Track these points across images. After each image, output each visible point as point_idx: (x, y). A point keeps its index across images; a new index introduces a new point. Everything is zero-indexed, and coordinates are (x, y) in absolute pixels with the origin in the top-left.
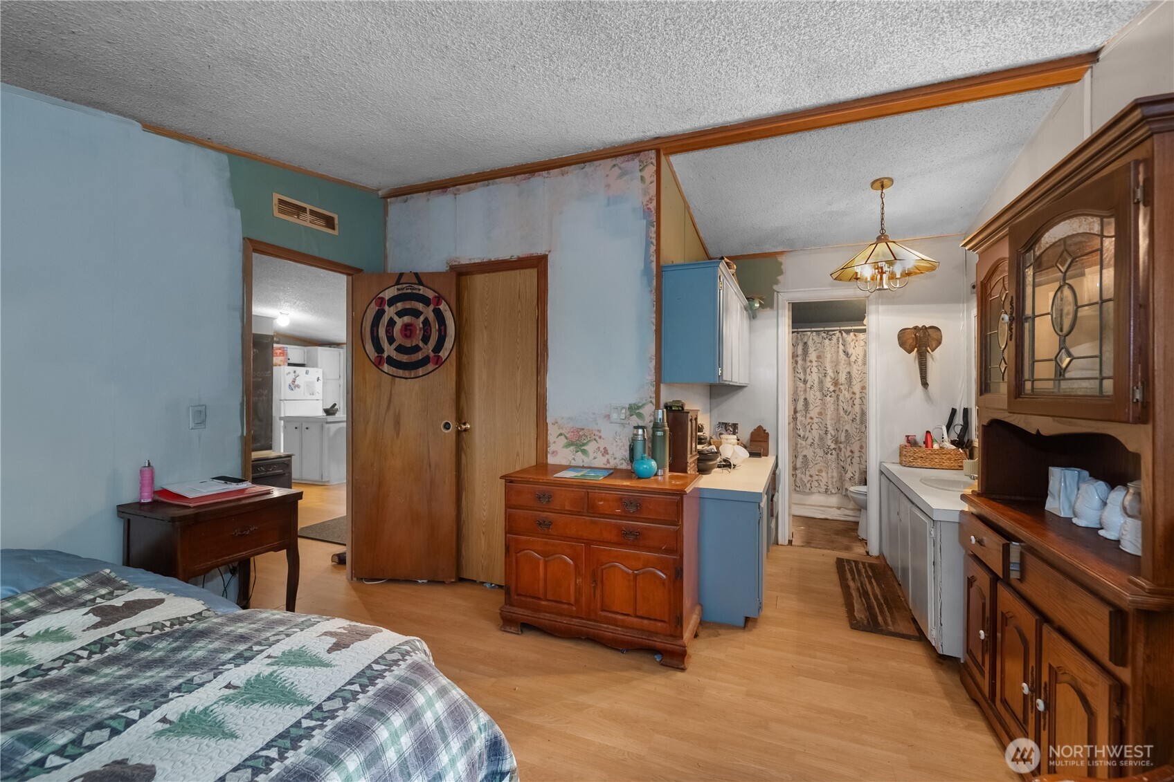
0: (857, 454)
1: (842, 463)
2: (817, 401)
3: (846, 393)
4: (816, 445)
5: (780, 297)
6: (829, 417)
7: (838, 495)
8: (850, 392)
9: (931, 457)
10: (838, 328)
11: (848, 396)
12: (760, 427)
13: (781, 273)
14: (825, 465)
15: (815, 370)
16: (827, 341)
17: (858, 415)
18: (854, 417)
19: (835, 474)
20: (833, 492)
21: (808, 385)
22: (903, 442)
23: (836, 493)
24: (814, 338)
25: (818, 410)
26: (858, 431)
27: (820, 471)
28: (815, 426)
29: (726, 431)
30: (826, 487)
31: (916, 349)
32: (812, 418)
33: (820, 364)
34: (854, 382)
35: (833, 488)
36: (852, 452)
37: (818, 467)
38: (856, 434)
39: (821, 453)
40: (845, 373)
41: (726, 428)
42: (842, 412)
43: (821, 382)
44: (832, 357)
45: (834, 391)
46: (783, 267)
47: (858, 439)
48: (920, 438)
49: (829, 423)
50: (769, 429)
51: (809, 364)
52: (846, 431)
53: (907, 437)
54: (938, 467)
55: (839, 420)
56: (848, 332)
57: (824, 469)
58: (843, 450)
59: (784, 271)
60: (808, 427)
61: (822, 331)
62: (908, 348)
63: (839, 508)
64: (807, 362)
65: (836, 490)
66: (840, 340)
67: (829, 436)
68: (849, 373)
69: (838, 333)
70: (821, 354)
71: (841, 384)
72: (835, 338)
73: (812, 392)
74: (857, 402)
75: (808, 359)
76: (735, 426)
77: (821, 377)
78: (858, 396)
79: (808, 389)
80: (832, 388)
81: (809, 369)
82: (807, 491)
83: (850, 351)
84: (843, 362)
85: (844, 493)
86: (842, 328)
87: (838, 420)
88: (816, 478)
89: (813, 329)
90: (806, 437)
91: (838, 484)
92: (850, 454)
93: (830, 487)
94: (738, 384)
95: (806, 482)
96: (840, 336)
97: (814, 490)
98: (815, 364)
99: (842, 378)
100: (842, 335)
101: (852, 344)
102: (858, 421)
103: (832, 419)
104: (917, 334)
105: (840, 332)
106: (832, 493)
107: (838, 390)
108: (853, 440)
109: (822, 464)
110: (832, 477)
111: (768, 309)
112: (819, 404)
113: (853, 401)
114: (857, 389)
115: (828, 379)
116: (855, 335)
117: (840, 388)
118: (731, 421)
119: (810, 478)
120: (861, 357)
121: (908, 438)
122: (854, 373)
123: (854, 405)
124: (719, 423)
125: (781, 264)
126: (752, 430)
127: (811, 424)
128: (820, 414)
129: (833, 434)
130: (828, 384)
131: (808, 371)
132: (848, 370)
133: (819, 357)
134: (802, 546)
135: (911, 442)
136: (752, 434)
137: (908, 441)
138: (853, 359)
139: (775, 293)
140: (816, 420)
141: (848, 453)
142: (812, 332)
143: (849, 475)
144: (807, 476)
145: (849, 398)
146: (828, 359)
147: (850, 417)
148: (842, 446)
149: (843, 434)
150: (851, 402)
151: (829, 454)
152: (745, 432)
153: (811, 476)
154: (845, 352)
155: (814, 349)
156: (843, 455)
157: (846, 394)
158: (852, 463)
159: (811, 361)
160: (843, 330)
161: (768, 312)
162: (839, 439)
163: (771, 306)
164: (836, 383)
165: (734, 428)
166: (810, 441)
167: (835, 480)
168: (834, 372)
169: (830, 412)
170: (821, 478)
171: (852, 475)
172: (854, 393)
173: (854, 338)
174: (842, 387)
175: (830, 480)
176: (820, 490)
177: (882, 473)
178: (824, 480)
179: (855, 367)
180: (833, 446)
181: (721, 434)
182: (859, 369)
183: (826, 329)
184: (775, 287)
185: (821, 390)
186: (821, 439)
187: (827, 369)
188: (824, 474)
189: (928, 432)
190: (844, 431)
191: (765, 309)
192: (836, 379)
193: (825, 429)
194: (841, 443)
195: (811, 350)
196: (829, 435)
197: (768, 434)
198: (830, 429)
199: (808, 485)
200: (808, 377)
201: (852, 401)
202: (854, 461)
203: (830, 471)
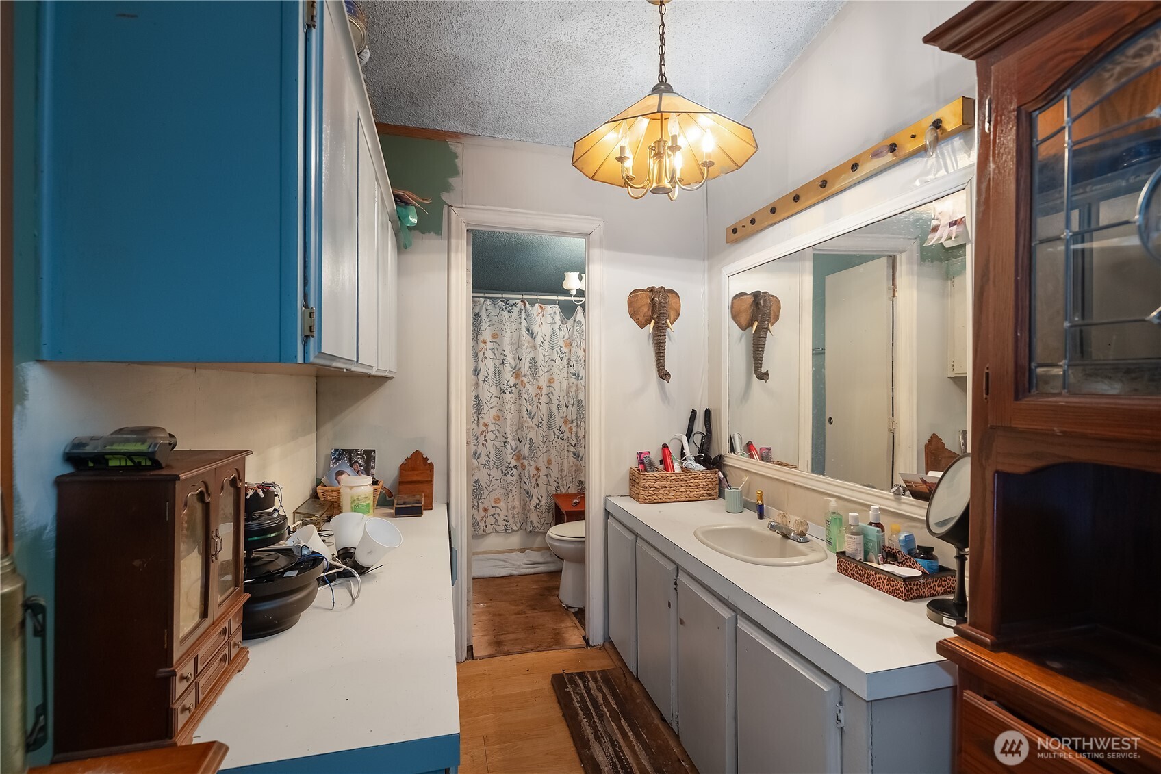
0: (543, 471)
1: (526, 487)
2: (493, 399)
3: (529, 387)
4: (491, 464)
5: (453, 215)
6: (508, 423)
7: (520, 531)
8: (535, 387)
9: (676, 484)
10: (521, 296)
11: (532, 391)
12: (417, 454)
13: (455, 172)
14: (504, 491)
15: (489, 354)
16: (505, 314)
17: (544, 418)
18: (540, 420)
19: (517, 503)
20: (515, 528)
21: (481, 377)
22: (633, 462)
23: (518, 530)
24: (489, 307)
25: (493, 412)
26: (545, 439)
27: (497, 500)
28: (490, 436)
29: (351, 465)
30: (505, 523)
31: (653, 321)
32: (486, 425)
33: (496, 345)
34: (540, 373)
35: (515, 523)
36: (537, 469)
37: (493, 496)
38: (541, 443)
39: (497, 474)
40: (528, 360)
41: (350, 460)
42: (525, 414)
43: (498, 372)
44: (512, 337)
45: (515, 385)
46: (458, 161)
47: (544, 450)
48: (655, 456)
49: (508, 430)
50: (434, 456)
51: (482, 345)
52: (531, 440)
53: (640, 454)
54: (684, 499)
55: (522, 426)
56: (532, 303)
57: (502, 498)
58: (527, 467)
59: (460, 169)
60: (481, 439)
61: (499, 298)
62: (641, 319)
63: (522, 551)
64: (480, 342)
65: (519, 525)
66: (523, 312)
67: (509, 450)
68: (534, 359)
69: (520, 305)
70: (498, 332)
71: (525, 376)
72: (515, 310)
73: (486, 386)
74: (544, 399)
75: (481, 338)
76: (369, 455)
77: (497, 365)
78: (545, 391)
79: (481, 383)
80: (512, 382)
81: (482, 353)
82: (481, 532)
83: (536, 329)
84: (526, 344)
85: (529, 529)
86: (524, 297)
87: (520, 426)
88: (491, 511)
89: (487, 295)
90: (478, 453)
91: (521, 517)
92: (536, 472)
93: (511, 522)
94: (374, 372)
95: (478, 520)
96: (523, 308)
97: (490, 529)
98: (489, 346)
99: (526, 366)
100: (525, 306)
101: (538, 319)
102: (545, 426)
103: (512, 425)
104: (656, 299)
105: (523, 302)
106: (513, 531)
107: (520, 383)
108: (540, 453)
109: (500, 490)
110: (514, 507)
111: (432, 234)
112: (495, 404)
113: (539, 399)
114: (543, 382)
115: (508, 368)
116: (541, 308)
117: (522, 381)
118: (360, 445)
119: (484, 513)
120: (548, 338)
121: (640, 457)
122: (541, 361)
123: (540, 403)
124: (336, 450)
125: (455, 156)
126: (401, 460)
127: (486, 433)
128: (497, 418)
129: (514, 446)
130: (508, 375)
131: (481, 355)
132: (532, 355)
133: (495, 336)
134: (491, 656)
135: (644, 462)
136: (403, 468)
137: (641, 461)
138: (539, 340)
139: (445, 207)
140: (491, 427)
141: (533, 472)
142: (486, 298)
143: (535, 501)
144: (480, 510)
145: (533, 395)
146: (507, 340)
147: (535, 421)
148: (526, 462)
149: (527, 446)
150: (536, 400)
151: (509, 475)
152: (388, 466)
153: (485, 510)
154: (528, 330)
155: (488, 324)
156: (527, 475)
157: (529, 390)
158: (538, 485)
159: (485, 342)
160: (526, 299)
161: (431, 242)
162: (522, 453)
163: (438, 231)
164: (517, 374)
165: (365, 460)
166: (483, 458)
167: (516, 511)
168: (514, 358)
169: (510, 416)
170: (498, 511)
171: (538, 502)
172: (540, 388)
173: (540, 311)
174: (525, 380)
175: (510, 512)
176: (499, 528)
177: (607, 514)
178: (503, 513)
179: (541, 351)
180: (514, 463)
181: (340, 473)
182: (546, 354)
183: (504, 296)
184: (445, 197)
185: (498, 383)
186: (499, 454)
187: (506, 353)
188: (502, 505)
189: (665, 446)
190: (528, 440)
191: (427, 234)
192: (517, 368)
193: (504, 439)
194: (524, 458)
195: (485, 325)
196: (509, 447)
197: (431, 465)
198: (510, 438)
199: (482, 524)
200: (481, 365)
201: (537, 398)
202: (540, 481)
203: (510, 498)
